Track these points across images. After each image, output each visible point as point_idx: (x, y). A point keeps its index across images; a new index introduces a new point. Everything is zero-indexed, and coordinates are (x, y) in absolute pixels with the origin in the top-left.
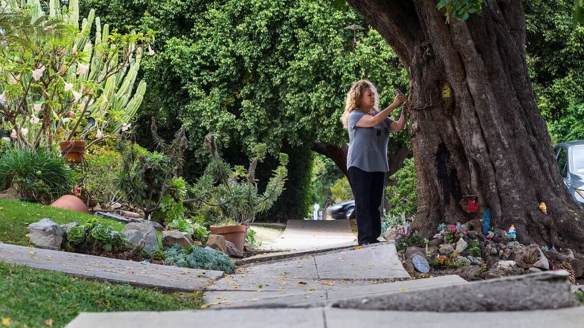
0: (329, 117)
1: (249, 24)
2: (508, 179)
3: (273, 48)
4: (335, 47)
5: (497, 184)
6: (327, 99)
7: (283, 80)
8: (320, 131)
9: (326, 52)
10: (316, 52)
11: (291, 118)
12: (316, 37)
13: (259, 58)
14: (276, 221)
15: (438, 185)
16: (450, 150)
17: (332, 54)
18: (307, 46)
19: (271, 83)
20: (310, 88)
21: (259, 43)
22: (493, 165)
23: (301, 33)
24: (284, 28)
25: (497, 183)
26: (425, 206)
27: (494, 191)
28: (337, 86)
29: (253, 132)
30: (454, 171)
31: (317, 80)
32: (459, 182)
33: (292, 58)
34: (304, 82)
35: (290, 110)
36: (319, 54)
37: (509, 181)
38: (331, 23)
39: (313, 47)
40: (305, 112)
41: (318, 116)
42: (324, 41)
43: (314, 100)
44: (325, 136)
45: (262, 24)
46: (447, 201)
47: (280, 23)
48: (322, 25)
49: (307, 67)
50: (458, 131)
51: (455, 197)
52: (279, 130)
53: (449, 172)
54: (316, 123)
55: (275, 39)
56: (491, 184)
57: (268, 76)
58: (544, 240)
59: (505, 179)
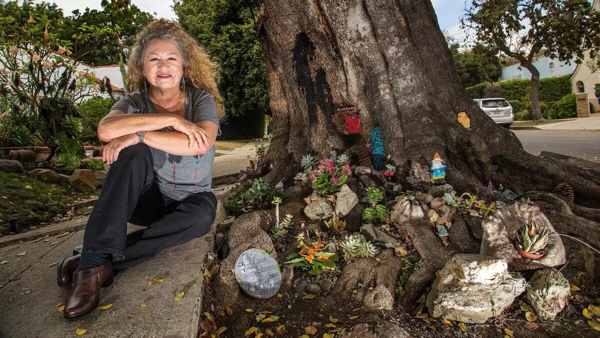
0: (262, 97)
1: (229, 62)
2: (409, 77)
3: (239, 71)
4: (263, 68)
5: (391, 87)
6: (261, 89)
7: (244, 83)
8: (259, 104)
9: (260, 71)
10: (255, 71)
11: (248, 99)
12: (255, 65)
13: (234, 75)
14: (248, 139)
15: (299, 96)
16: (313, 41)
17: (262, 71)
18: (252, 68)
19: (239, 85)
20: (254, 86)
21: (233, 69)
22: (384, 56)
23: (249, 63)
24: (243, 62)
25: (391, 85)
26: (282, 129)
27: (387, 97)
28: (265, 84)
29: (233, 105)
30: (322, 73)
31: (257, 83)
32: (329, 90)
33: (247, 74)
34: (252, 84)
35: (247, 96)
36: (257, 72)
37: (411, 80)
38: (261, 58)
39: (254, 69)
40: (253, 96)
41: (258, 97)
42: (258, 66)
43: (256, 90)
44: (261, 105)
45: (233, 60)
46: (313, 119)
47: (241, 61)
48: (257, 59)
49: (252, 77)
50: (325, 8)
51: (325, 112)
52: (244, 104)
53: (313, 75)
54: (257, 100)
55: (239, 67)
56: (382, 86)
57: (238, 82)
58: (473, 172)
59: (404, 78)
